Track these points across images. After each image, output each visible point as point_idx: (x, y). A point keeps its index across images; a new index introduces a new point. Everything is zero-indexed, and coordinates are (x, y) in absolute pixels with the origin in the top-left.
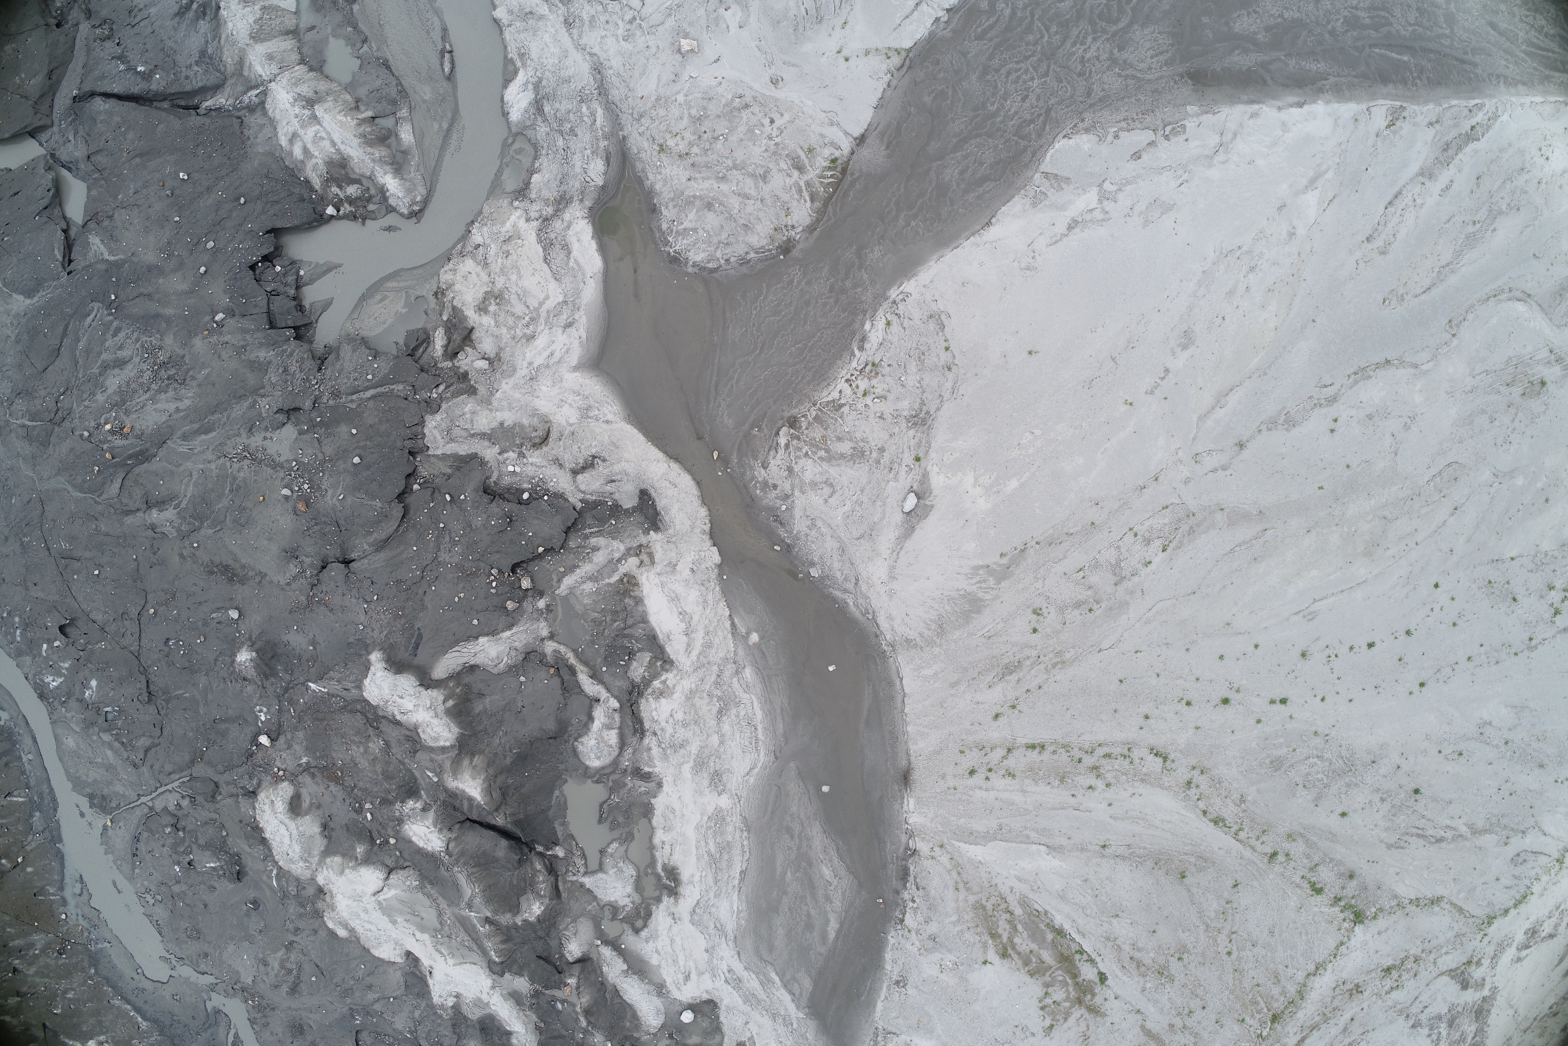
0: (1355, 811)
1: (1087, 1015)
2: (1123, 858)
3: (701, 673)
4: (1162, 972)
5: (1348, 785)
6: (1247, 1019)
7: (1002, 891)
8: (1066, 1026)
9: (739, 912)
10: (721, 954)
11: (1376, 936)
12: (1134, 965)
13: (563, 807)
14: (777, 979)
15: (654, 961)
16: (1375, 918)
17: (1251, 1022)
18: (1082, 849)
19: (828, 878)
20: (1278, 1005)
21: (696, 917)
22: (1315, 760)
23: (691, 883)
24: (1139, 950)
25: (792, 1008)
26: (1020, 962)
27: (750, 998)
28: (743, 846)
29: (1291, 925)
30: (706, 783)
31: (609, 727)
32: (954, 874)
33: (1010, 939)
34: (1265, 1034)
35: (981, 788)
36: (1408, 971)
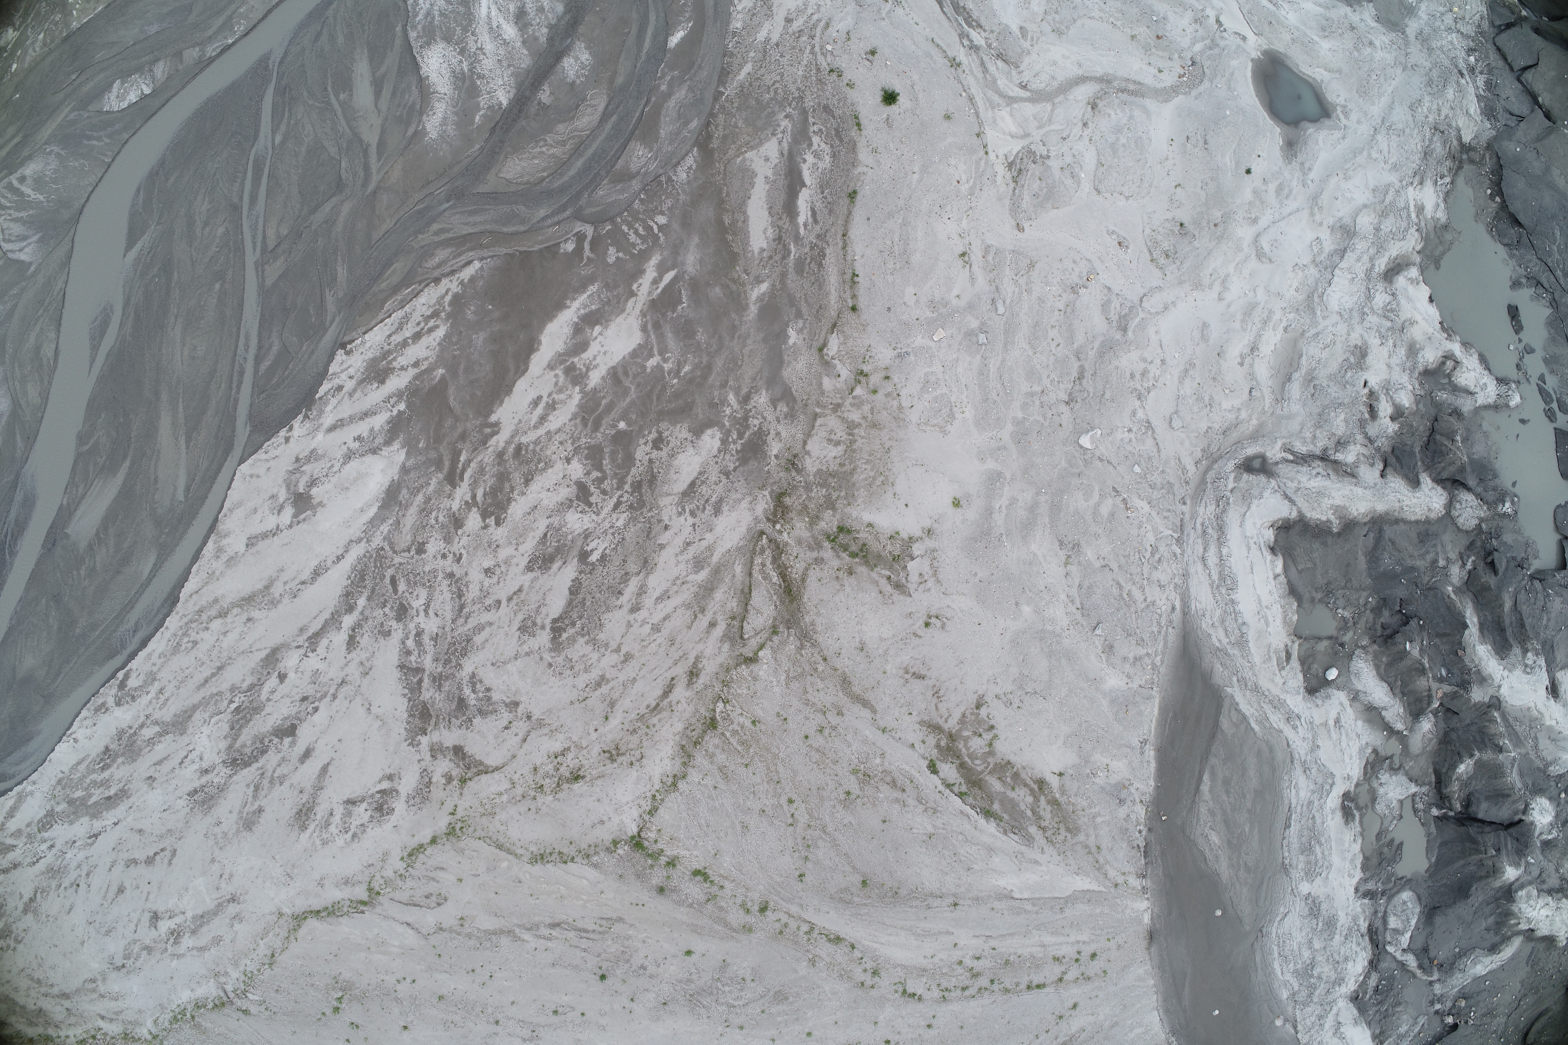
0: (674, 956)
1: (941, 722)
2: (932, 895)
3: (1330, 998)
4: (866, 778)
5: (689, 981)
6: (748, 723)
7: (1051, 848)
8: (963, 708)
9: (1289, 787)
10: (1305, 744)
11: (605, 818)
12: (899, 783)
13: (1428, 850)
14: (1253, 725)
15: (1360, 723)
16: (615, 843)
17: (741, 719)
18: (977, 899)
19: (1213, 833)
20: (712, 741)
21: (1330, 781)
22: (736, 1003)
23: (1333, 812)
24: (897, 800)
25: (1239, 698)
26: (1023, 775)
27: (1278, 704)
28: (1289, 851)
29: (722, 834)
30: (1324, 906)
31: (1396, 931)
32: (1101, 860)
33: (1037, 799)
34: (720, 705)
35: (1084, 942)
36: (547, 775)
